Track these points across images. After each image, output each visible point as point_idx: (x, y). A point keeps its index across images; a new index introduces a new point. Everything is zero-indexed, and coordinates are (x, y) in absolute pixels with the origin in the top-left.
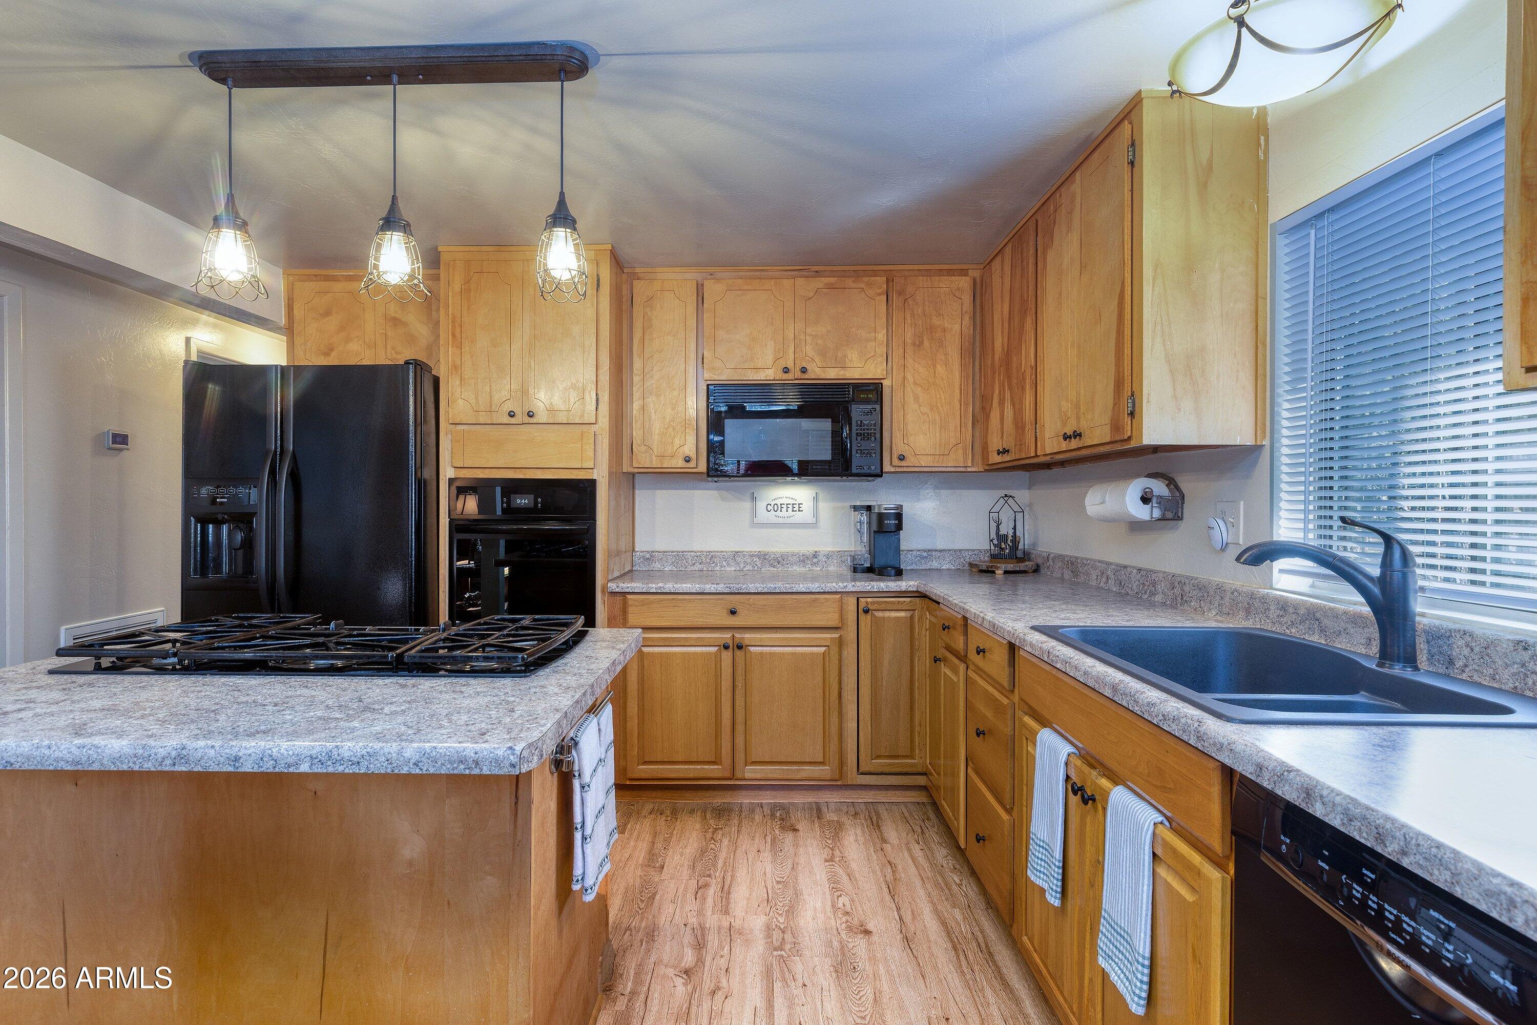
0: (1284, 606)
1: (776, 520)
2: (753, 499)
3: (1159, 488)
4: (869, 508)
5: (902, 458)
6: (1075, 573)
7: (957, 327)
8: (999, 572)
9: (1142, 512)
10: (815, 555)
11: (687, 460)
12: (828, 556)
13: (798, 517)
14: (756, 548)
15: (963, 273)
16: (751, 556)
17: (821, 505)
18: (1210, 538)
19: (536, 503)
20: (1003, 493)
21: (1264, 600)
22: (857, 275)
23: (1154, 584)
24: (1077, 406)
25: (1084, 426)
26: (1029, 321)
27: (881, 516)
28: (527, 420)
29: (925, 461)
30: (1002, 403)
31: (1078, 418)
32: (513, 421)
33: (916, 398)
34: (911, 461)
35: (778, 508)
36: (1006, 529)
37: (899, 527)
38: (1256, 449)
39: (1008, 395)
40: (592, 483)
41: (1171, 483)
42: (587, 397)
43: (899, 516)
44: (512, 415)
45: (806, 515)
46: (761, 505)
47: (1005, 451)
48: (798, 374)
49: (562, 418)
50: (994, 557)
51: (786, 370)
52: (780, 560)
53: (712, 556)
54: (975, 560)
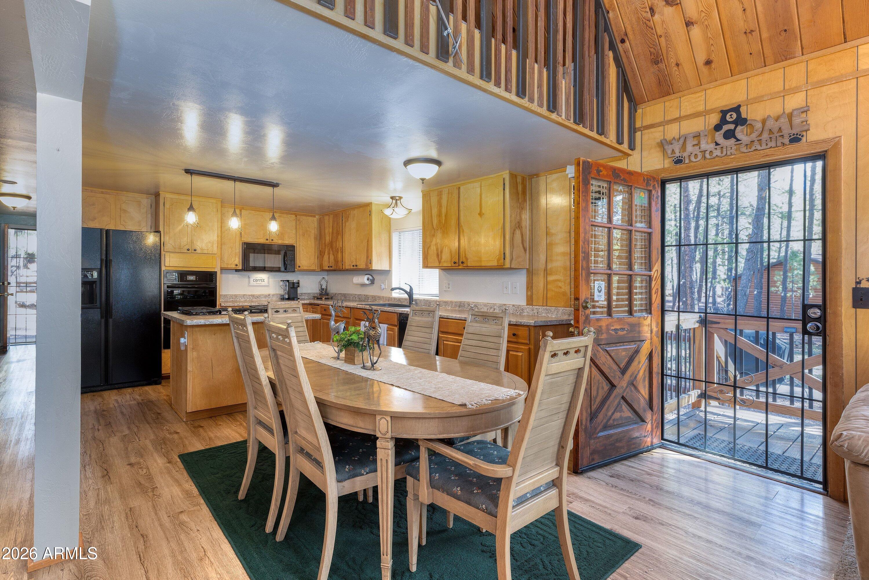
0: (395, 299)
1: (256, 284)
2: (249, 277)
3: (371, 278)
4: (288, 281)
5: (299, 267)
6: (345, 297)
7: (313, 232)
8: (323, 298)
9: (367, 282)
10: (269, 295)
11: (237, 265)
12: (273, 295)
13: (263, 284)
14: (250, 293)
15: (315, 217)
16: (249, 296)
17: (270, 280)
18: (381, 288)
19: (196, 278)
20: (322, 277)
21: (391, 298)
22: (287, 214)
23: (368, 298)
24: (356, 259)
25: (358, 264)
26: (340, 237)
27: (293, 283)
28: (193, 252)
29: (305, 268)
30: (329, 254)
31: (356, 262)
32: (188, 252)
33: (303, 250)
34: (301, 268)
35: (257, 280)
36: (324, 287)
37: (299, 286)
38: (389, 271)
39: (331, 252)
40: (216, 273)
41: (371, 276)
42: (214, 245)
43: (298, 283)
44: (188, 250)
45: (265, 283)
46: (252, 280)
47: (331, 267)
48: (270, 241)
49: (206, 252)
50: (321, 294)
51: (267, 240)
52: (258, 297)
53: (236, 296)
54: (316, 295)
